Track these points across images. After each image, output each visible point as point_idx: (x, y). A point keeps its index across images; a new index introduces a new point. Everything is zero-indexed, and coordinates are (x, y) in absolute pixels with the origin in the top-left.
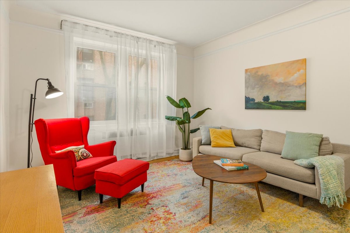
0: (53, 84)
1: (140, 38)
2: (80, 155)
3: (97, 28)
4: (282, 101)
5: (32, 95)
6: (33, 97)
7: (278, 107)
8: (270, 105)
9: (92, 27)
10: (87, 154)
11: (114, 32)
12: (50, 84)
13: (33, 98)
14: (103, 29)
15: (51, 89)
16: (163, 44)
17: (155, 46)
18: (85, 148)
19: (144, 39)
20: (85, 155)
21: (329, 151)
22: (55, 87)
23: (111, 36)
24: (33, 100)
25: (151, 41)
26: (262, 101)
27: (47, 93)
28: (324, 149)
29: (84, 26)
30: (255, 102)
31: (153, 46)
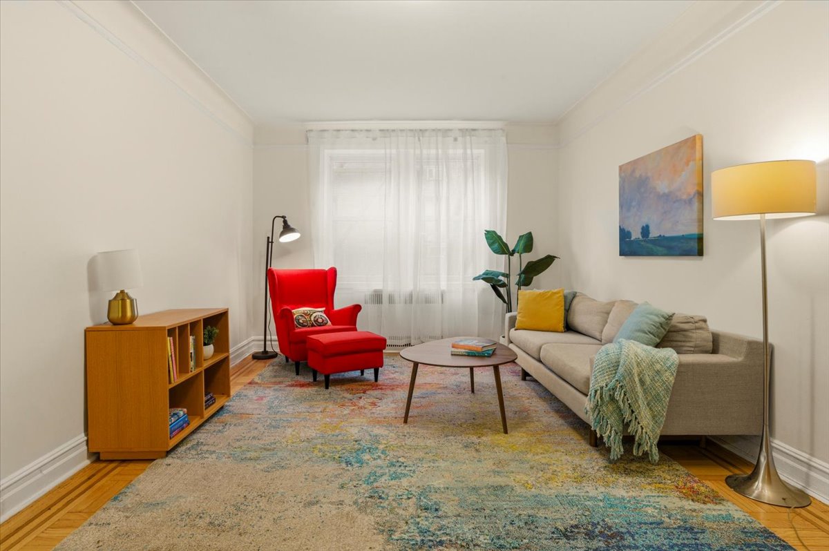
0: (289, 223)
1: (426, 130)
2: (312, 319)
3: (353, 130)
4: (667, 235)
5: (268, 238)
6: (270, 240)
7: (660, 249)
8: (650, 245)
9: (346, 130)
10: (323, 321)
11: (381, 130)
12: (285, 222)
13: (270, 242)
14: (361, 131)
15: (287, 228)
16: (473, 133)
17: (456, 139)
18: (325, 312)
19: (434, 130)
20: (320, 320)
21: (691, 347)
22: (292, 226)
23: (374, 139)
24: (270, 244)
25: (446, 132)
26: (641, 237)
27: (282, 234)
28: (679, 341)
29: (335, 133)
30: (632, 239)
31: (451, 139)
